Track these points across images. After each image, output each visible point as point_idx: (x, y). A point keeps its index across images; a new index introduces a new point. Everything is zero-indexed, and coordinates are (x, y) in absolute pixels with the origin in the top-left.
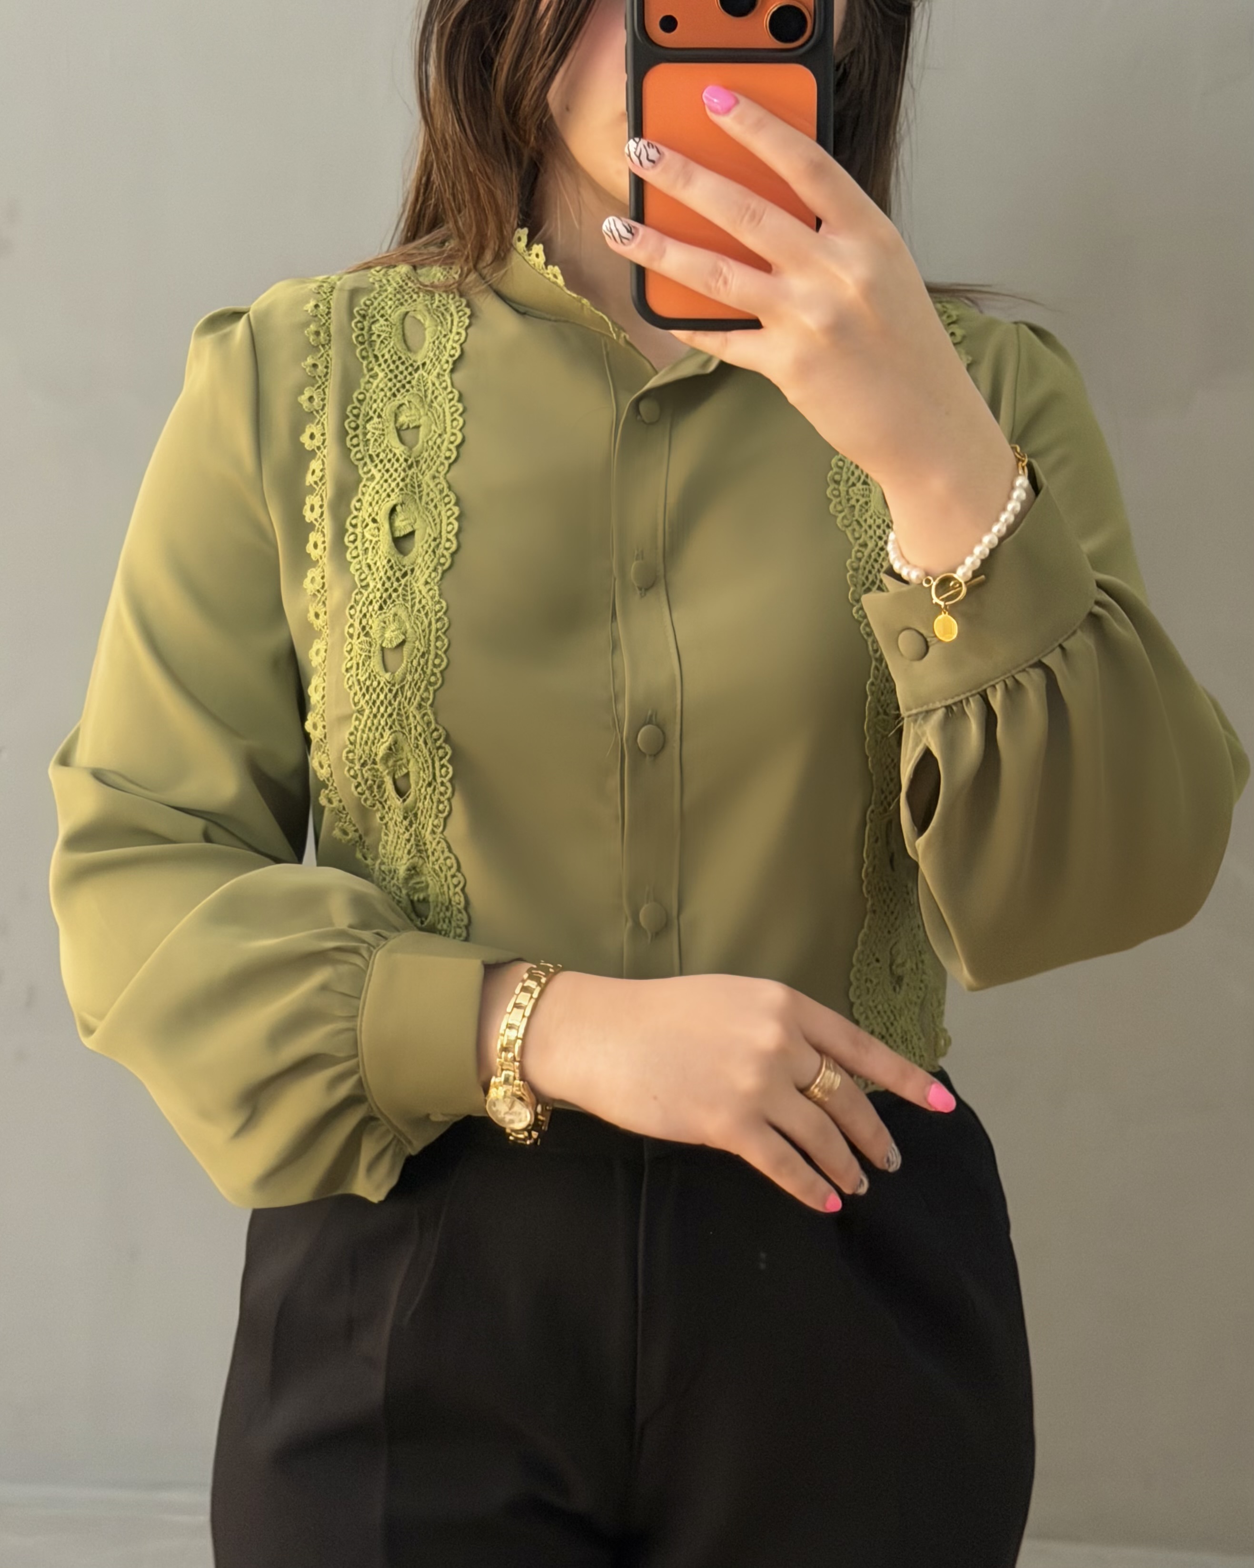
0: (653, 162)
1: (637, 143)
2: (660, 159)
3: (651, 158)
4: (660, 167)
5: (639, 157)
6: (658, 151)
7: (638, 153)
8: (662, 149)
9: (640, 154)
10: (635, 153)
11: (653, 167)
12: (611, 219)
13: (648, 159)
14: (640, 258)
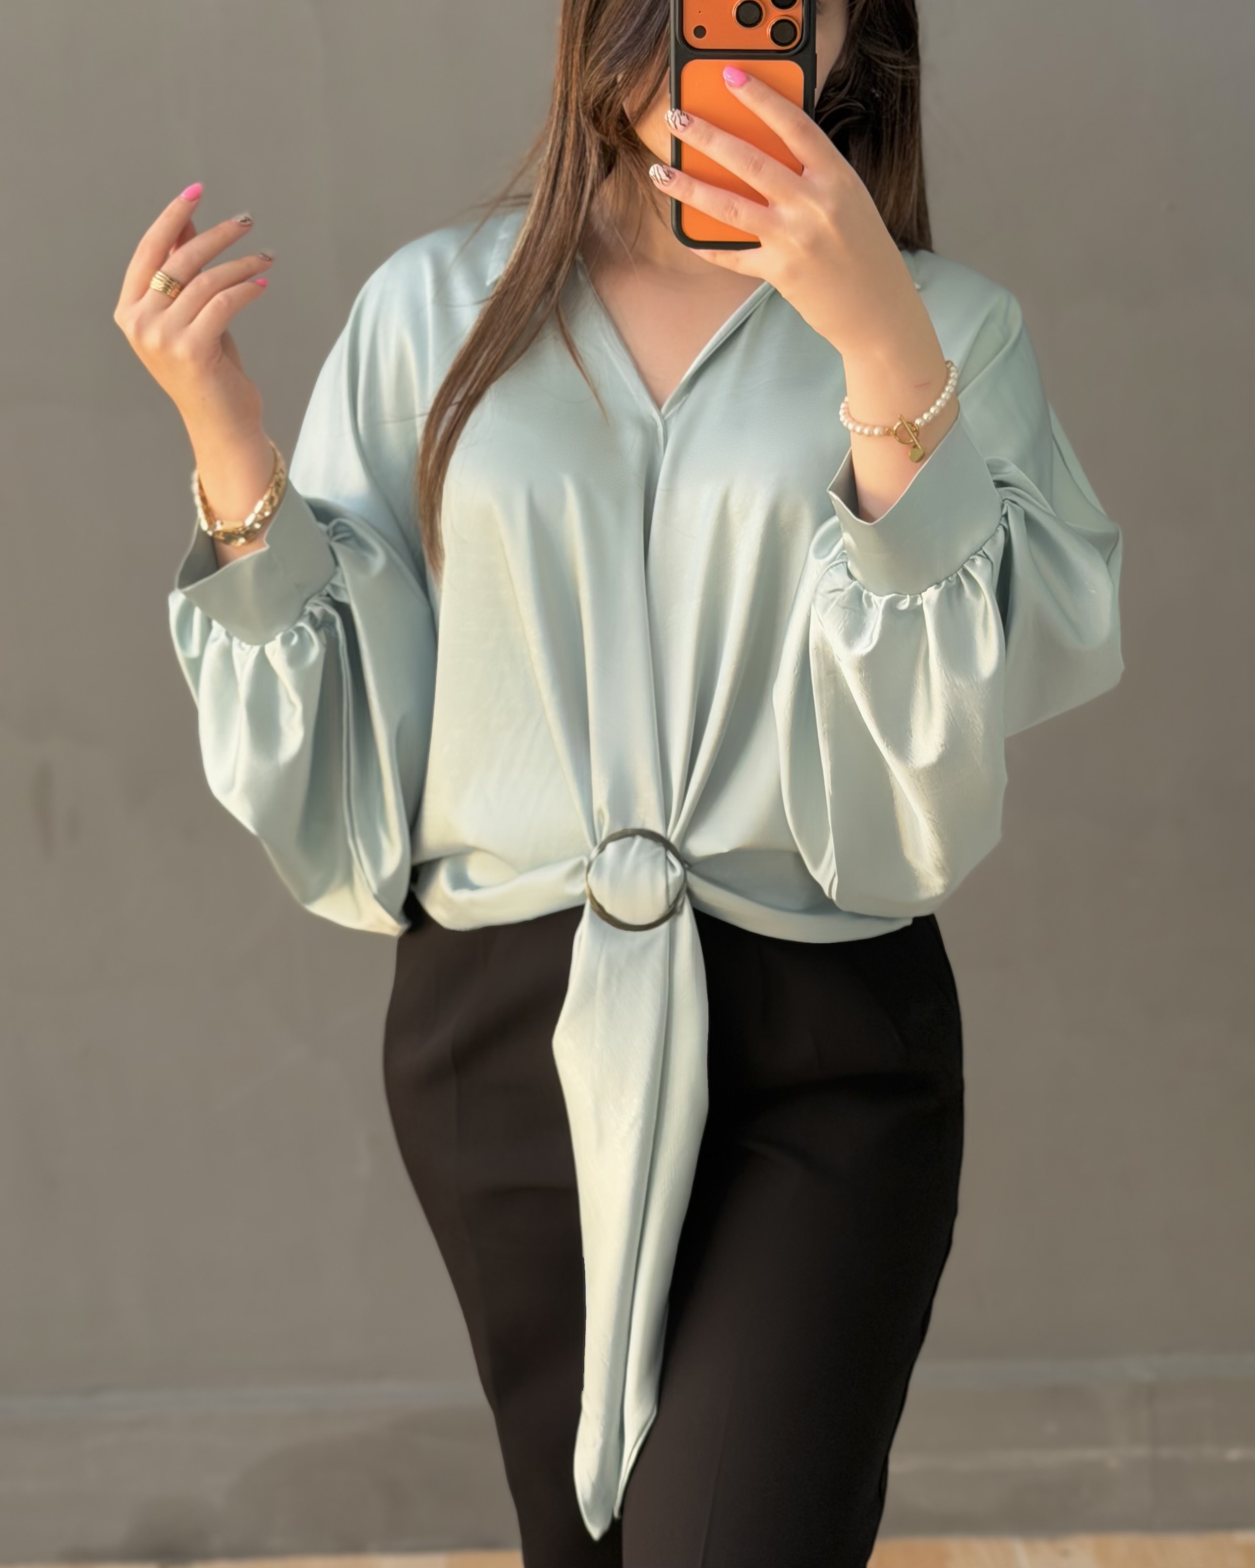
0: (684, 125)
1: (673, 112)
2: (689, 124)
3: (682, 122)
4: (689, 130)
5: (674, 122)
6: (688, 118)
7: (673, 119)
8: (691, 116)
9: (675, 120)
10: (671, 119)
11: (684, 130)
12: (655, 166)
13: (681, 123)
14: (678, 196)
